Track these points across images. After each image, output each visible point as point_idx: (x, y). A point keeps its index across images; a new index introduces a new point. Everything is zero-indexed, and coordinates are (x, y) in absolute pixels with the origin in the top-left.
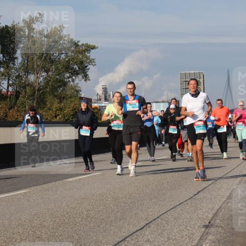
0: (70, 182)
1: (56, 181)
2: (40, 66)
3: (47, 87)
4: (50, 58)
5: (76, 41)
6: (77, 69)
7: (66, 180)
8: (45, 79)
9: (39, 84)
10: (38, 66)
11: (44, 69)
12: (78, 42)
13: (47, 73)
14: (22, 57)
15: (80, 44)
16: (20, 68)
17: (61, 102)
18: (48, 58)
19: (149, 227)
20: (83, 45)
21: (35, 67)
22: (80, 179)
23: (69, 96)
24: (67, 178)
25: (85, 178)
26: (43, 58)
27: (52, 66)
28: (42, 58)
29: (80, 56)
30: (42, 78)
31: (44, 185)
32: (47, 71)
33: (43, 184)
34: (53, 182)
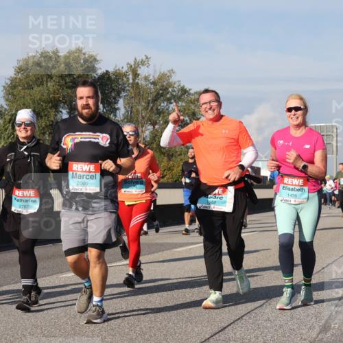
0: (179, 252)
1: (163, 251)
2: (146, 118)
3: (152, 143)
4: (157, 109)
5: (188, 89)
6: (188, 121)
7: (175, 250)
8: (151, 132)
9: (144, 139)
10: (143, 118)
11: (150, 121)
12: (190, 90)
13: (154, 127)
14: (125, 107)
15: (192, 92)
16: (122, 121)
17: (169, 160)
18: (154, 108)
19: (270, 305)
20: (196, 93)
21: (140, 119)
22: (190, 249)
23: (178, 153)
24: (176, 248)
25: (197, 247)
26: (150, 108)
27: (159, 117)
28: (147, 109)
29: (193, 107)
30: (147, 132)
31: (150, 256)
32: (154, 124)
33: (149, 254)
34: (160, 251)
